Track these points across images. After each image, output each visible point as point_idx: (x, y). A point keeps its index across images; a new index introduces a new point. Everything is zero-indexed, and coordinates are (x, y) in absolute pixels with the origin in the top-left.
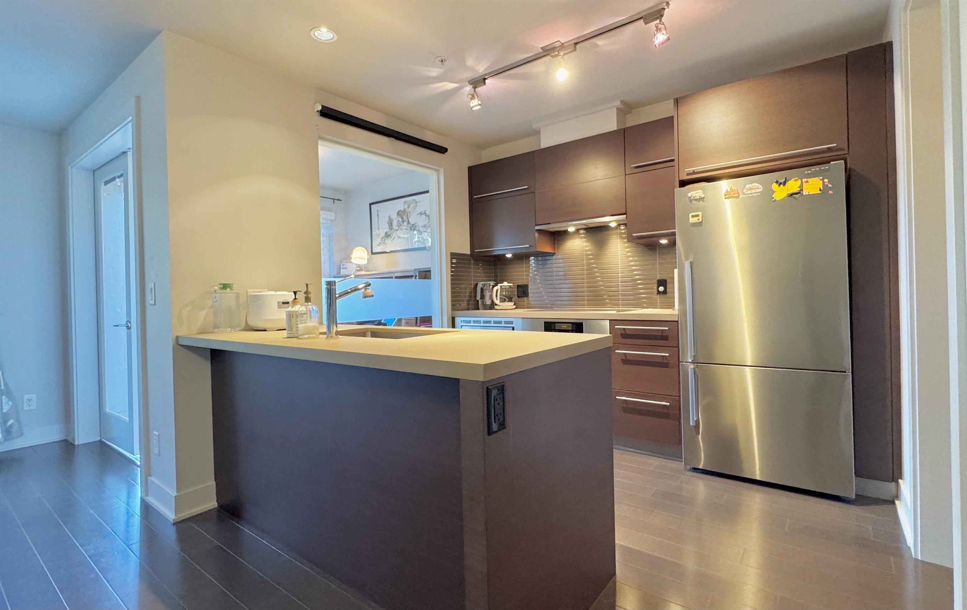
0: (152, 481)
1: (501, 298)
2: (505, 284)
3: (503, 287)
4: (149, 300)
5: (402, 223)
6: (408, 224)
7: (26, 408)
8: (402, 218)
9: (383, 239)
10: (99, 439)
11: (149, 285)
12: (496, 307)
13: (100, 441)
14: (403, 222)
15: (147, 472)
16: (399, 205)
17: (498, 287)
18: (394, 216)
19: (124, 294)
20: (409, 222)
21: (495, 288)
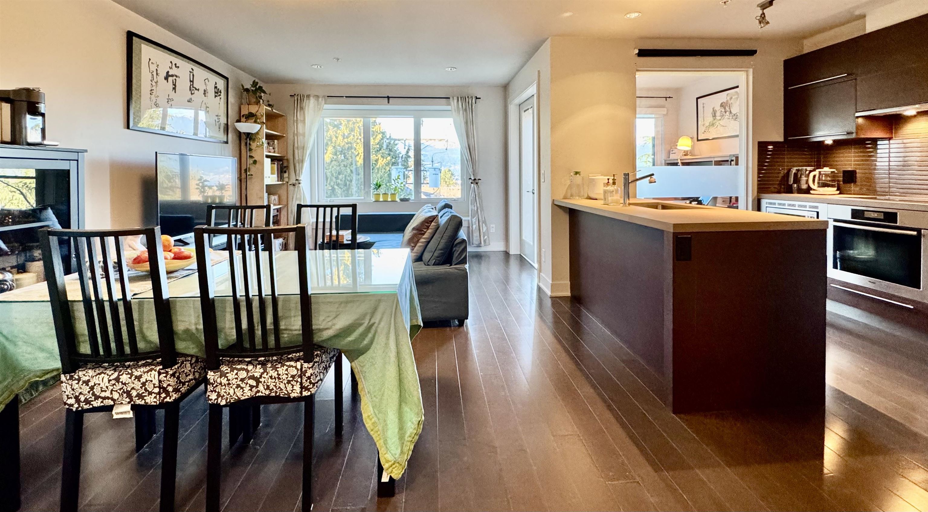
0: (541, 275)
1: (818, 183)
2: (826, 170)
3: (822, 173)
4: (542, 180)
5: (724, 113)
6: (730, 114)
7: (491, 231)
8: (725, 108)
9: (708, 128)
10: (519, 253)
11: (542, 172)
12: (811, 192)
13: (520, 255)
14: (726, 112)
15: (540, 271)
16: (723, 97)
17: (817, 172)
18: (718, 108)
19: (532, 173)
20: (731, 112)
21: (812, 174)
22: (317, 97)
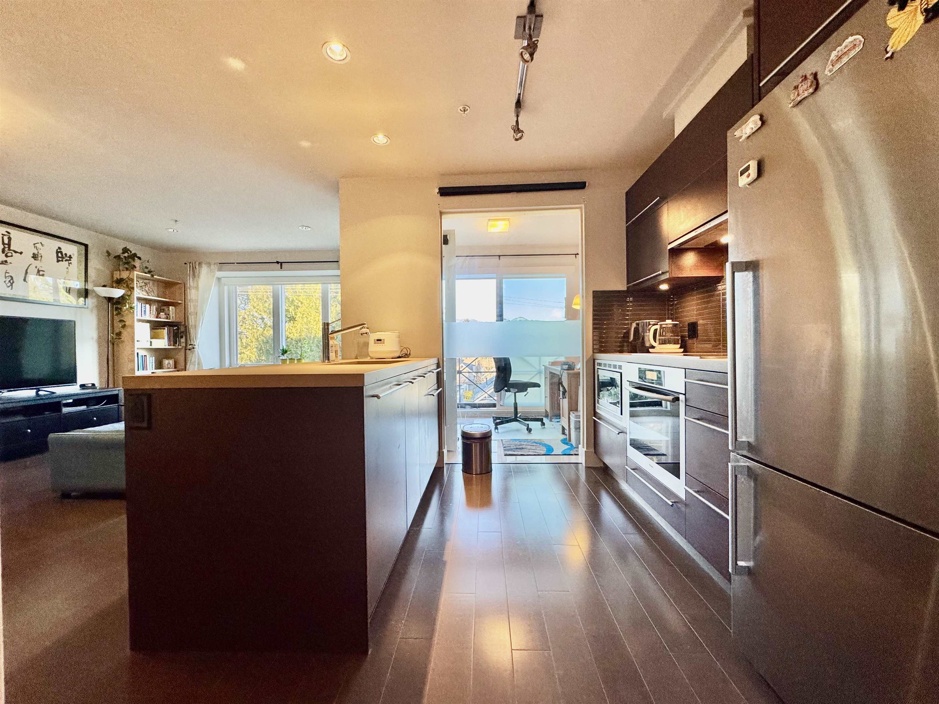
1: (660, 340)
2: (668, 322)
3: (662, 327)
12: (653, 350)
17: (658, 326)
21: (653, 329)
22: (209, 264)
